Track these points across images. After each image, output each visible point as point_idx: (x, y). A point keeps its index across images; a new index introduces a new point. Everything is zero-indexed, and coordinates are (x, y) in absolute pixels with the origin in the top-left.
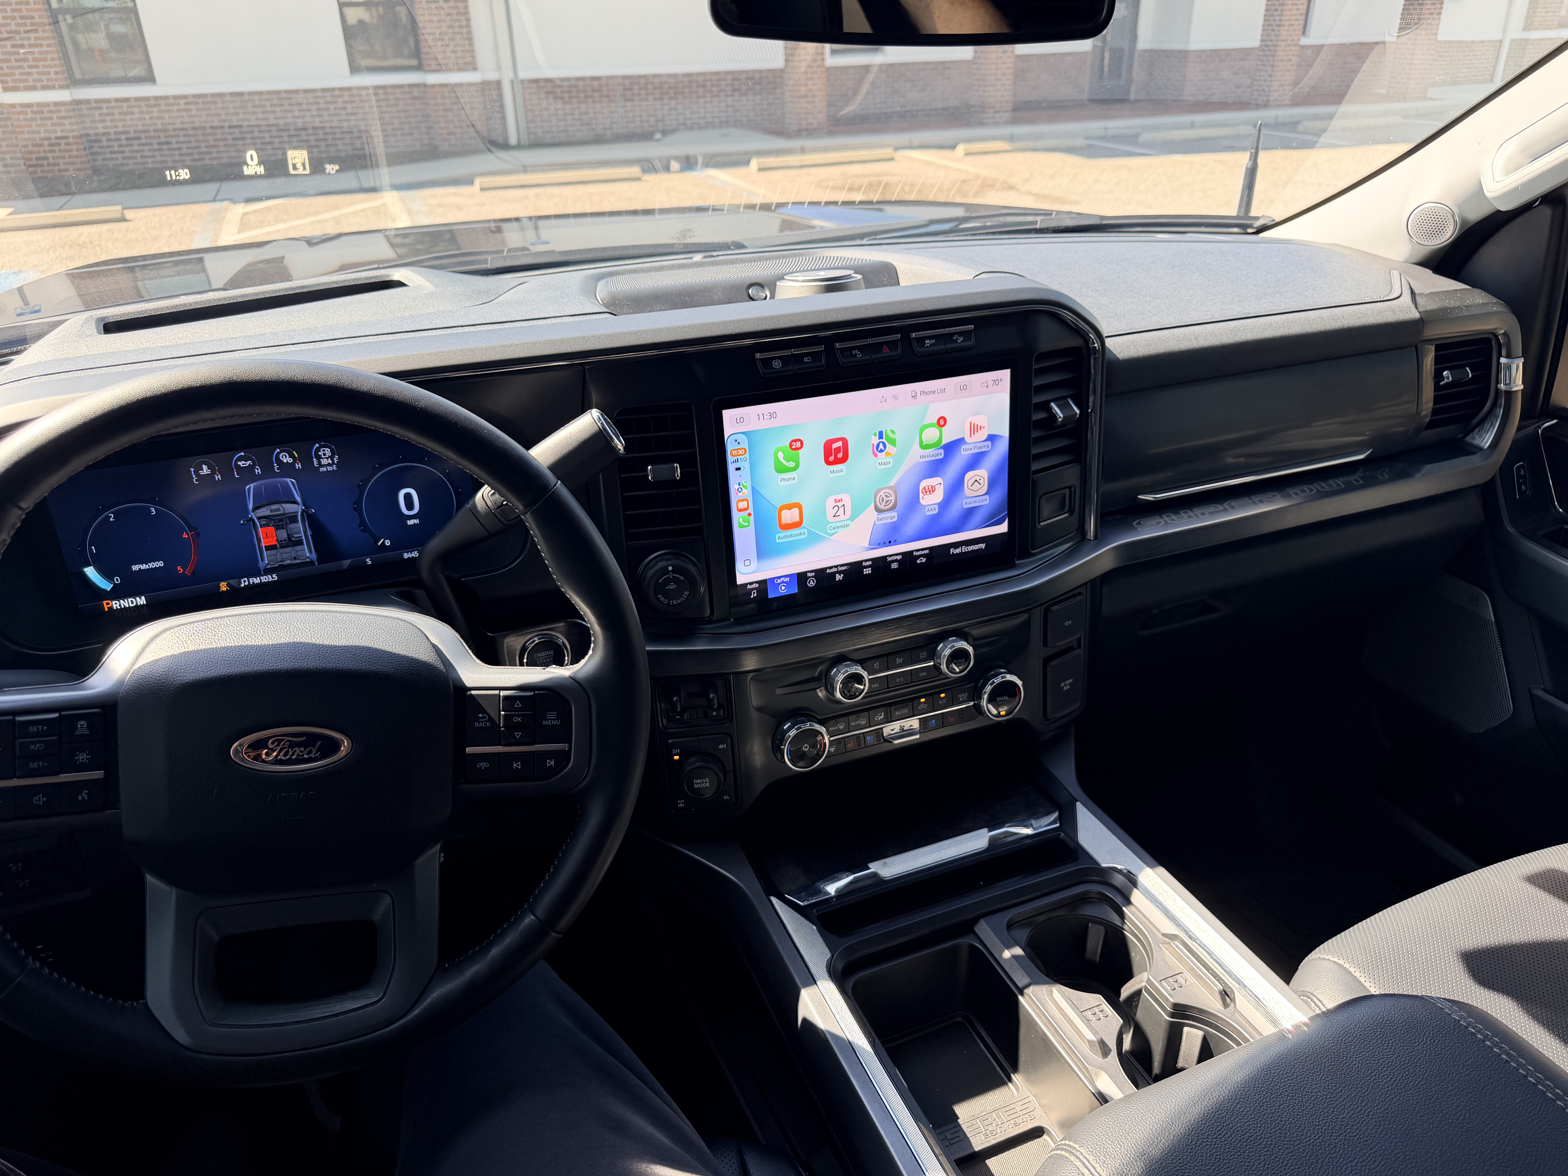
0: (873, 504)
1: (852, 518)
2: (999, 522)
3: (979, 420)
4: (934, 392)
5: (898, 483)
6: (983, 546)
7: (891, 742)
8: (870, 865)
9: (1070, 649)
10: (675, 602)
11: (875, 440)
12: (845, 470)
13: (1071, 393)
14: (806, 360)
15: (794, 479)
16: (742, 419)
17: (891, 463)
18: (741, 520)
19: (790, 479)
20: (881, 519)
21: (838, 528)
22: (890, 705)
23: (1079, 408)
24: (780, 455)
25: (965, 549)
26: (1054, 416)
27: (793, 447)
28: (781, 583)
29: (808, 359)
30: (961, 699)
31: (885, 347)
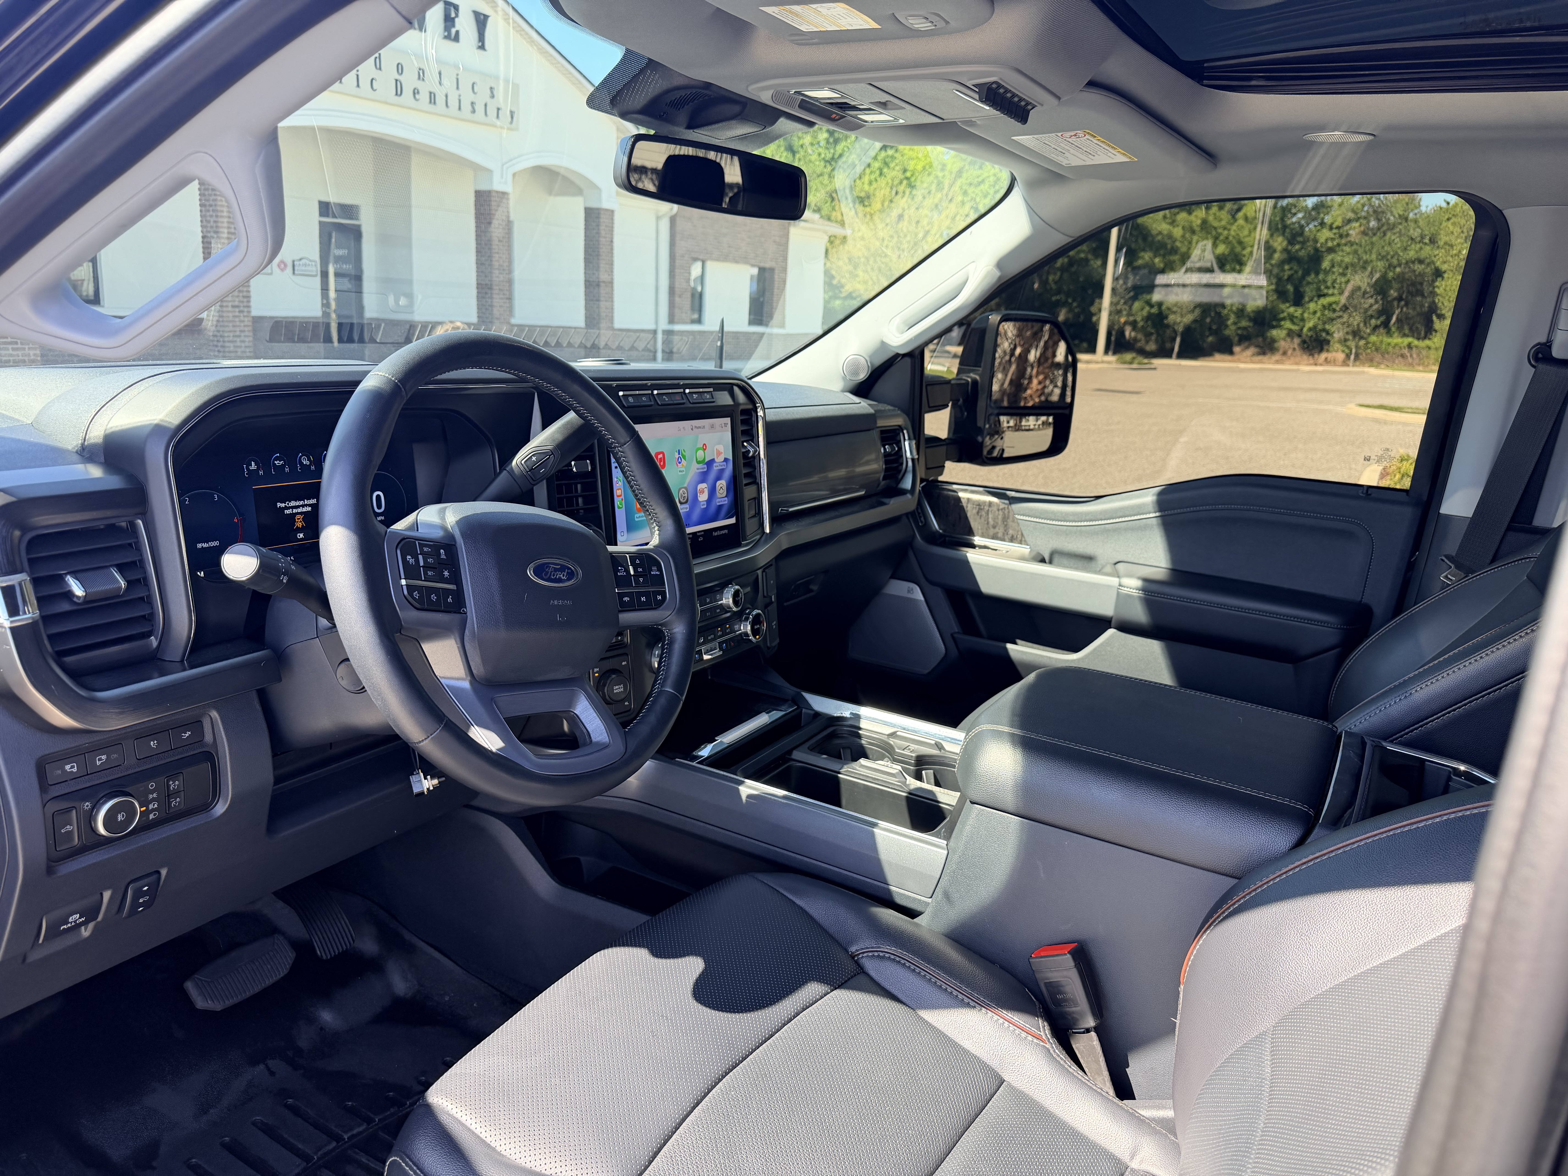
2: (731, 517)
3: (719, 448)
4: (700, 428)
5: (688, 485)
6: (726, 531)
11: (677, 456)
14: (643, 399)
18: (619, 503)
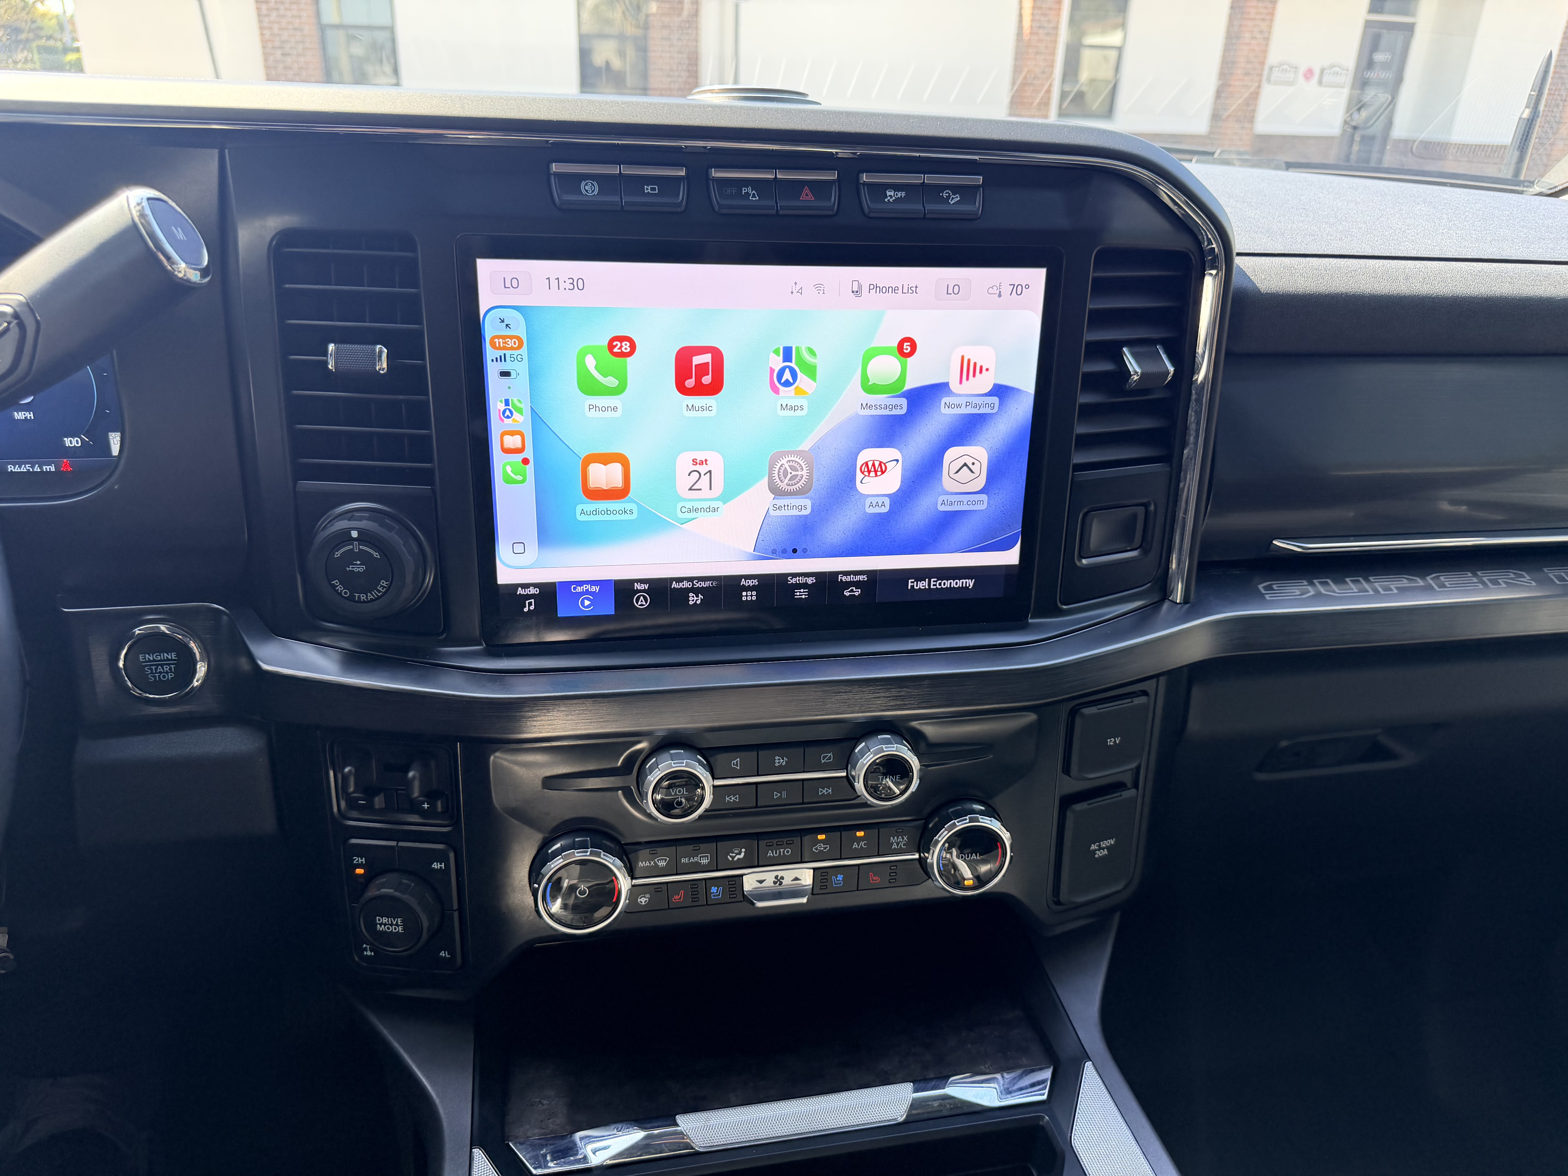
0: (766, 479)
1: (725, 498)
2: (1004, 546)
3: (979, 355)
4: (895, 290)
5: (816, 448)
6: (970, 582)
7: (753, 904)
8: (680, 1119)
9: (1119, 786)
10: (363, 597)
11: (778, 363)
12: (714, 408)
13: (1164, 335)
14: (648, 189)
15: (615, 409)
16: (514, 281)
17: (805, 407)
18: (509, 469)
19: (607, 409)
20: (780, 508)
21: (696, 510)
22: (758, 836)
23: (1173, 365)
24: (590, 362)
25: (935, 584)
26: (1125, 373)
27: (615, 350)
28: (582, 593)
29: (652, 189)
30: (895, 846)
31: (806, 190)
